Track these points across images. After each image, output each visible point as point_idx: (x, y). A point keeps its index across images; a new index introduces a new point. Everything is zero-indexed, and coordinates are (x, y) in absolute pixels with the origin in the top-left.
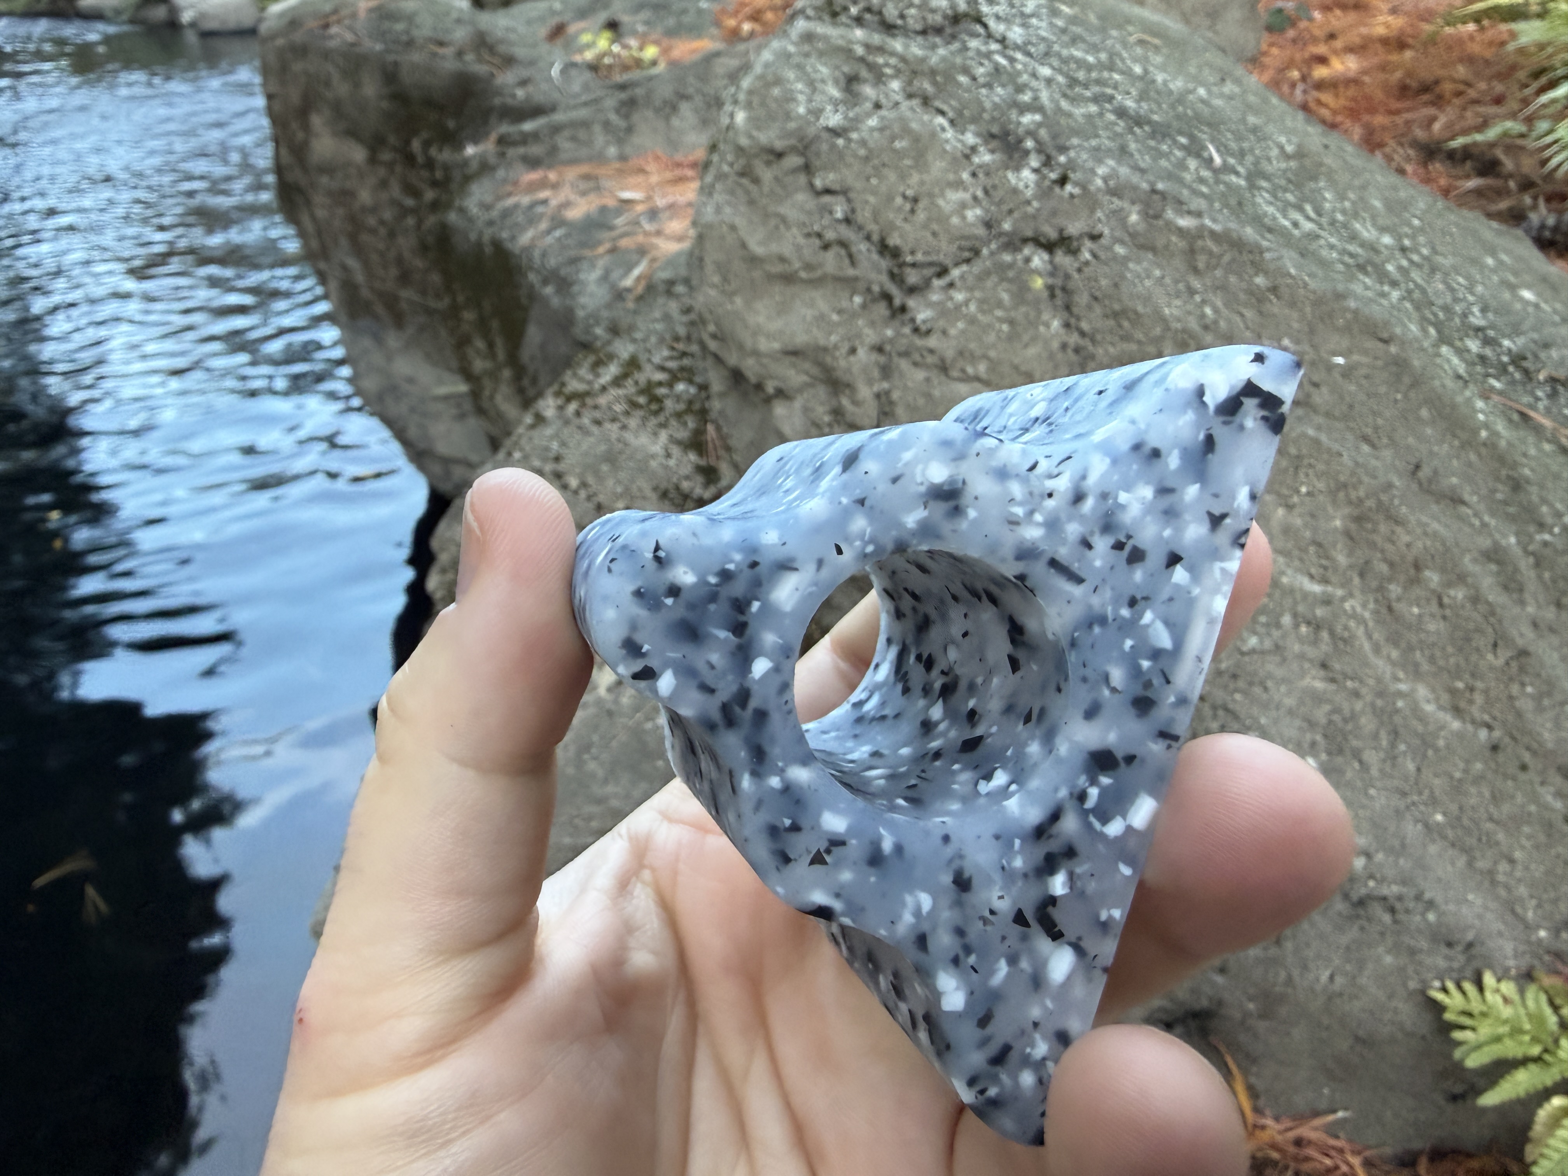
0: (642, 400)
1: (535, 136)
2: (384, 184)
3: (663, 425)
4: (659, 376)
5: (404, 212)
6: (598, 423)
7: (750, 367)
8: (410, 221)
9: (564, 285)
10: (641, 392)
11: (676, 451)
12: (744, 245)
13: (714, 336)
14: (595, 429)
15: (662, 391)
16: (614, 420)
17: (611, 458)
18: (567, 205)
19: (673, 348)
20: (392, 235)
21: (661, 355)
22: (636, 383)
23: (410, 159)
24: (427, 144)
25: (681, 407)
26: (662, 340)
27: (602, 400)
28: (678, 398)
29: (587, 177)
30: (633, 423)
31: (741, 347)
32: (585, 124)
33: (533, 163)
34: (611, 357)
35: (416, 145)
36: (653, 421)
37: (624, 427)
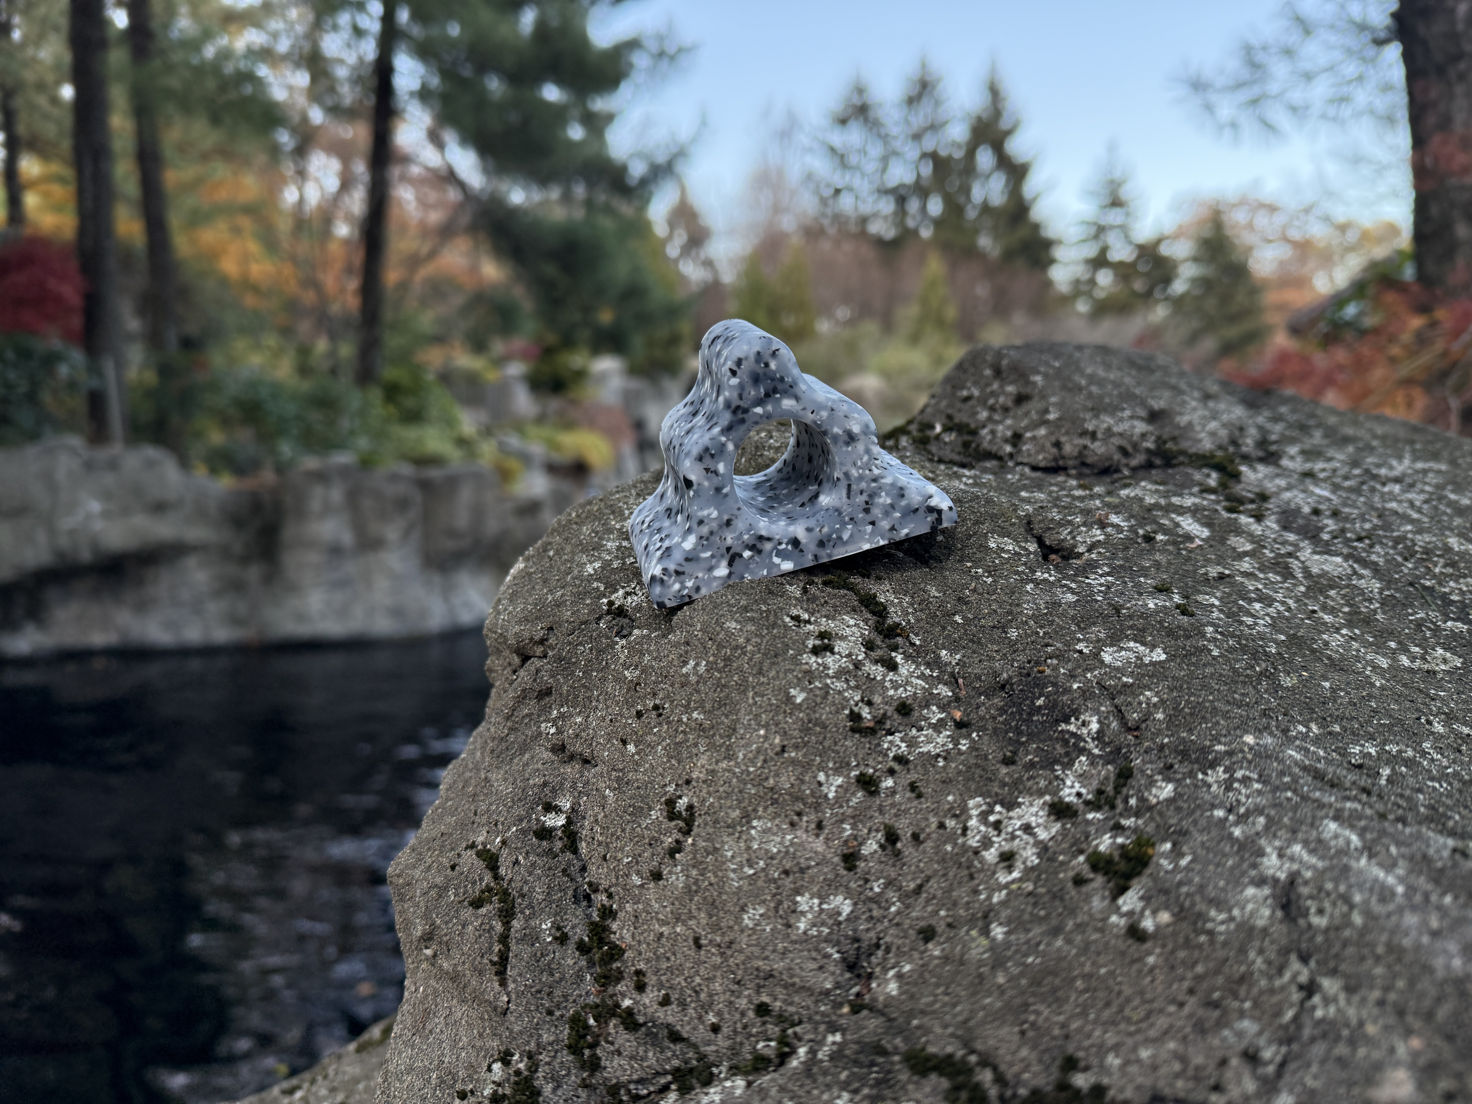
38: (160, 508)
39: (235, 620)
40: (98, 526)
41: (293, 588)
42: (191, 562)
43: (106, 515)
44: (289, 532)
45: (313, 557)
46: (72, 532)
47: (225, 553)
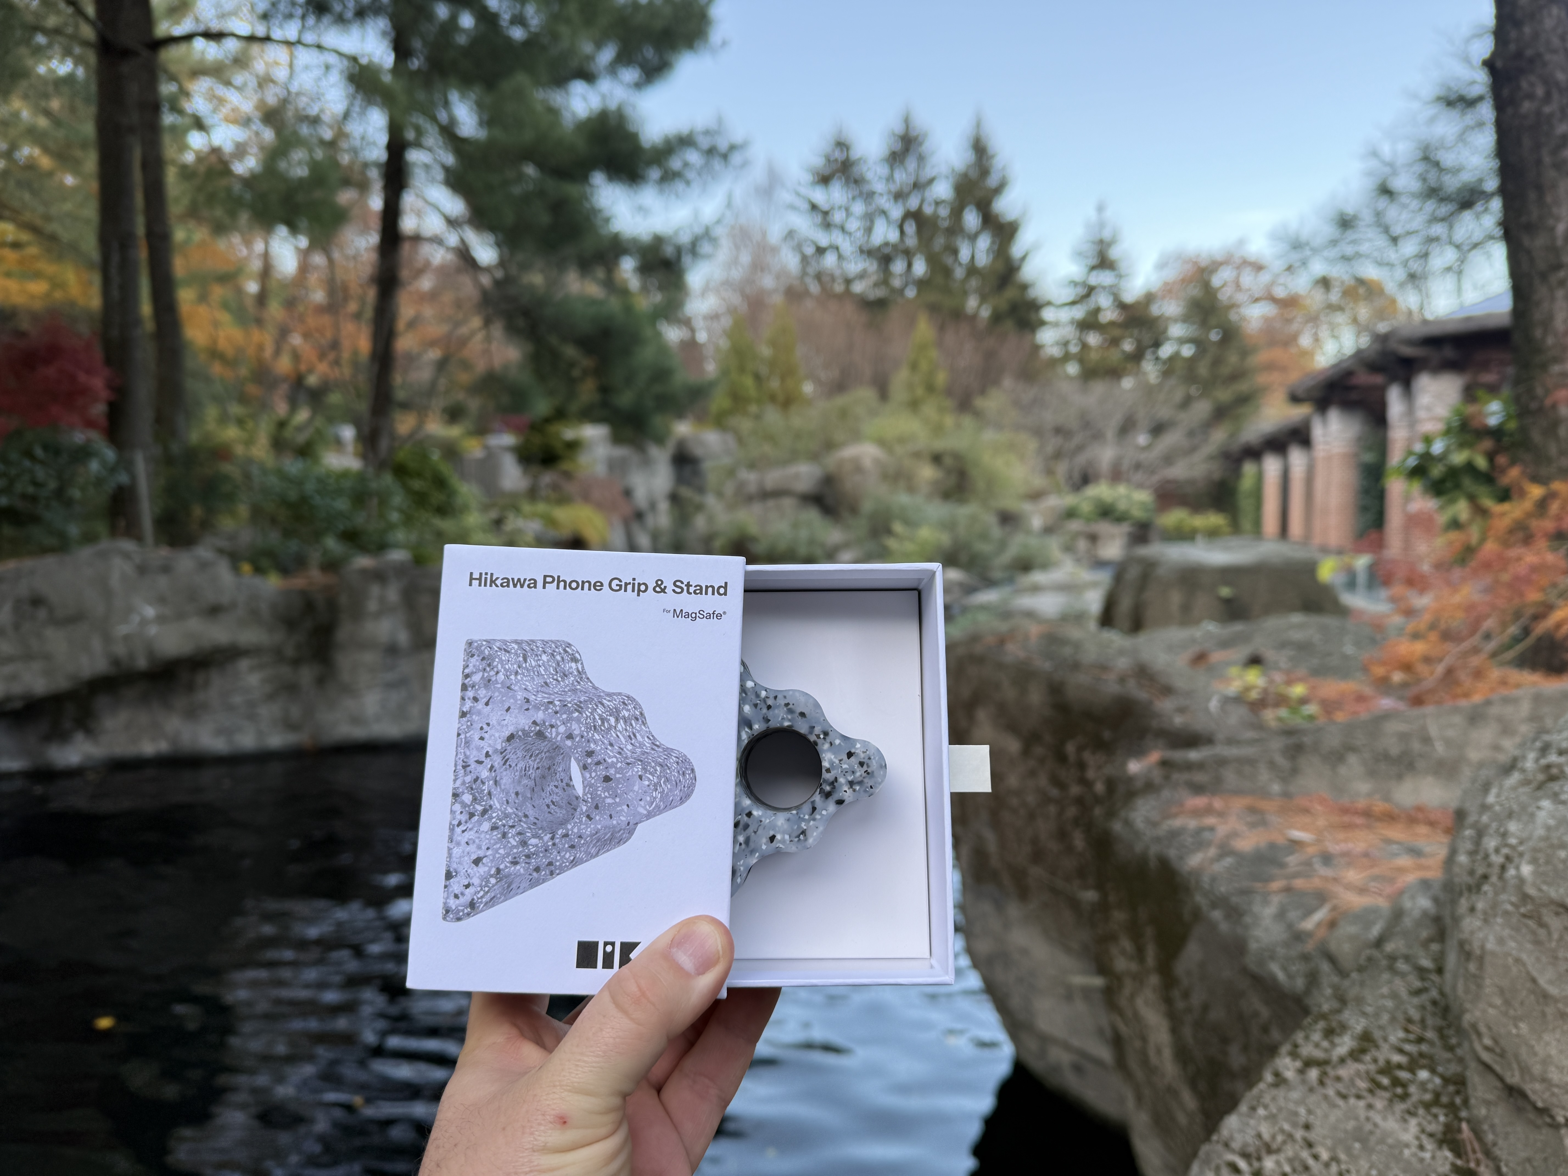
0: (1385, 1081)
1: (1200, 766)
2: (1032, 773)
3: (1412, 1113)
4: (1397, 1058)
5: (1047, 800)
6: (1344, 1097)
7: (1535, 1090)
8: (1052, 809)
9: (1235, 913)
10: (1381, 1072)
11: (1429, 1145)
12: (1534, 981)
13: (1487, 1049)
14: (1341, 1102)
15: (1404, 1075)
16: (1359, 1097)
17: (1361, 1136)
18: (1234, 834)
19: (1407, 1031)
20: (1032, 816)
21: (1396, 1035)
22: (1375, 1061)
23: (1062, 758)
24: (1080, 749)
25: (1428, 1097)
26: (1393, 1019)
27: (1343, 1072)
28: (1423, 1086)
29: (1252, 810)
30: (1379, 1104)
31: (1525, 1070)
32: (1251, 762)
33: (1198, 789)
34: (1344, 1027)
35: (1070, 748)
36: (1400, 1107)
37: (1370, 1107)
38: (214, 611)
39: (290, 726)
40: (153, 630)
41: (349, 690)
42: (244, 664)
43: (161, 619)
44: (343, 633)
45: (369, 657)
46: (127, 638)
47: (278, 654)
